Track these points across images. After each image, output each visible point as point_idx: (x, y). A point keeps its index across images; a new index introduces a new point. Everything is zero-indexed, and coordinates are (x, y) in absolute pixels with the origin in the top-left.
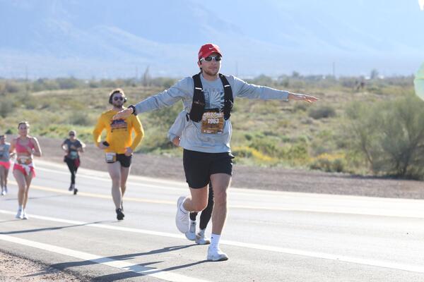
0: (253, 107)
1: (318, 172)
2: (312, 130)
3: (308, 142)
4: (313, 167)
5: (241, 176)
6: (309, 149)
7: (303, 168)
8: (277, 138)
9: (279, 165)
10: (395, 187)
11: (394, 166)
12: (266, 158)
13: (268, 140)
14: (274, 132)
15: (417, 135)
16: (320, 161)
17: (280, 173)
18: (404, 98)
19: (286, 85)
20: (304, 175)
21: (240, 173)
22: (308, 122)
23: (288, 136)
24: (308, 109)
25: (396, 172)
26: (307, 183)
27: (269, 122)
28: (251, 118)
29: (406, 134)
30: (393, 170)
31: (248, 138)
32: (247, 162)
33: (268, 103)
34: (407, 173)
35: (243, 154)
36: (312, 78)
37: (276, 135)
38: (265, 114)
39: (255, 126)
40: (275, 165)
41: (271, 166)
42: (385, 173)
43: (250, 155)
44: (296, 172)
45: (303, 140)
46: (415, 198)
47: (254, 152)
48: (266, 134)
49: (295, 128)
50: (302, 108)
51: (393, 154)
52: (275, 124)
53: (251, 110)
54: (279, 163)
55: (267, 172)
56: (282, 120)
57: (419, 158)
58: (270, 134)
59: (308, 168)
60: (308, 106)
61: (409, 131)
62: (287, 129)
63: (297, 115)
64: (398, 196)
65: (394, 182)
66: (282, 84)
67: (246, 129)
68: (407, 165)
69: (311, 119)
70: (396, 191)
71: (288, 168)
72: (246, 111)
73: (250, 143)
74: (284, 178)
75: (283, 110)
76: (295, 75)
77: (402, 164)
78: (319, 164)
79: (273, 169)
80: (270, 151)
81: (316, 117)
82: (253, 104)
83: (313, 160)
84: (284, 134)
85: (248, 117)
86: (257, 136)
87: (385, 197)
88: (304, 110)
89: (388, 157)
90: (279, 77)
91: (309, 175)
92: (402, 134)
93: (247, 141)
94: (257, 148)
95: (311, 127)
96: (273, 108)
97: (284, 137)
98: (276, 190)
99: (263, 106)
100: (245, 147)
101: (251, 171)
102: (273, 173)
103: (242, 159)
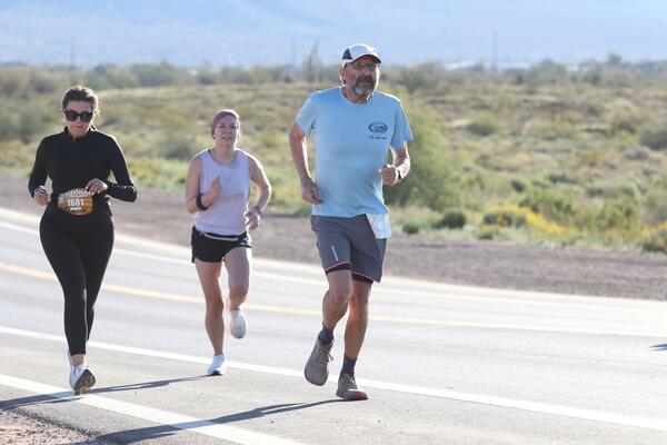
0: (528, 125)
1: (660, 257)
2: (647, 173)
3: (638, 195)
4: (650, 247)
5: (504, 264)
6: (641, 211)
7: (630, 249)
8: (575, 188)
9: (579, 243)
12: (554, 228)
13: (558, 192)
14: (569, 175)
16: (663, 234)
17: (582, 259)
19: (595, 80)
20: (630, 262)
21: (501, 259)
22: (640, 157)
23: (598, 184)
24: (640, 129)
26: (637, 279)
27: (559, 156)
28: (524, 146)
31: (518, 187)
32: (515, 236)
33: (558, 116)
35: (508, 220)
36: (648, 67)
37: (574, 182)
38: (551, 139)
39: (532, 163)
40: (572, 243)
41: (564, 244)
43: (521, 222)
44: (613, 256)
45: (628, 192)
47: (530, 217)
48: (554, 179)
49: (613, 167)
50: (627, 126)
52: (572, 160)
53: (524, 132)
54: (581, 238)
55: (555, 257)
56: (587, 152)
58: (563, 179)
59: (639, 250)
60: (639, 122)
62: (595, 171)
63: (616, 142)
66: (586, 79)
67: (512, 170)
69: (646, 150)
71: (598, 247)
72: (515, 134)
73: (522, 197)
74: (591, 267)
75: (588, 131)
76: (614, 60)
78: (660, 242)
79: (568, 250)
80: (561, 214)
81: (656, 147)
82: (528, 118)
83: (647, 234)
84: (590, 180)
85: (518, 144)
86: (536, 184)
88: (632, 131)
90: (582, 65)
91: (640, 263)
93: (514, 194)
94: (535, 209)
95: (646, 165)
96: (568, 127)
97: (589, 185)
98: (573, 293)
99: (547, 124)
100: (510, 206)
101: (522, 255)
102: (568, 259)
103: (504, 230)
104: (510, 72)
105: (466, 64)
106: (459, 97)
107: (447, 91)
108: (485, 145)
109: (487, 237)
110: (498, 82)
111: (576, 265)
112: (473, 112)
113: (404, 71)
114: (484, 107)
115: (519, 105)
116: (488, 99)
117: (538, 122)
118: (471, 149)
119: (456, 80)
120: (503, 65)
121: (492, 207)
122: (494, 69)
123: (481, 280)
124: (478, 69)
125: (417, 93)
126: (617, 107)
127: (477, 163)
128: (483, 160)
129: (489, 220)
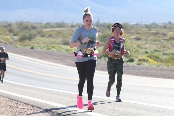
0: (149, 38)
5: (143, 71)
8: (160, 53)
12: (155, 62)
13: (156, 54)
17: (162, 70)
19: (165, 27)
21: (143, 69)
23: (166, 52)
27: (157, 45)
28: (148, 43)
31: (147, 53)
32: (146, 64)
33: (156, 36)
35: (144, 60)
37: (160, 51)
38: (154, 41)
39: (150, 47)
40: (159, 66)
41: (157, 66)
43: (147, 61)
44: (169, 69)
45: (173, 54)
47: (149, 59)
48: (155, 51)
49: (169, 48)
50: (173, 38)
52: (160, 46)
53: (148, 39)
54: (161, 65)
55: (155, 69)
56: (163, 45)
58: (157, 51)
62: (165, 49)
63: (170, 42)
66: (163, 27)
67: (145, 48)
71: (166, 67)
72: (146, 40)
73: (148, 55)
74: (164, 72)
75: (163, 39)
76: (170, 23)
79: (158, 68)
80: (156, 59)
82: (149, 36)
84: (164, 51)
86: (151, 52)
90: (162, 24)
93: (146, 54)
94: (151, 58)
96: (158, 38)
97: (164, 52)
98: (159, 78)
99: (154, 38)
100: (145, 57)
101: (148, 69)
102: (158, 70)
103: (143, 63)
104: (145, 25)
105: (134, 23)
106: (133, 31)
107: (130, 29)
108: (139, 42)
109: (139, 64)
110: (142, 28)
111: (160, 71)
112: (136, 35)
114: (139, 33)
115: (147, 33)
116: (140, 31)
117: (152, 37)
118: (135, 43)
119: (132, 27)
120: (143, 24)
121: (140, 57)
122: (141, 24)
123: (138, 74)
124: (137, 24)
126: (170, 34)
127: (137, 47)
128: (138, 46)
129: (140, 60)
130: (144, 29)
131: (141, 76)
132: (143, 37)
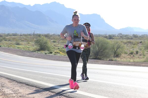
0: (60, 41)
5: (57, 58)
10: (94, 61)
11: (94, 56)
12: (63, 54)
15: (100, 49)
18: (97, 40)
21: (57, 57)
25: (95, 58)
28: (60, 44)
29: (97, 48)
30: (94, 57)
31: (59, 49)
32: (58, 55)
34: (97, 58)
35: (57, 53)
38: (63, 43)
39: (61, 46)
40: (65, 55)
41: (64, 56)
42: (92, 58)
43: (59, 53)
46: (99, 64)
47: (60, 52)
48: (63, 48)
51: (94, 53)
53: (60, 42)
55: (63, 57)
57: (100, 54)
61: (98, 48)
64: (95, 63)
65: (94, 60)
67: (58, 47)
68: (97, 56)
70: (95, 62)
72: (58, 42)
73: (59, 50)
77: (96, 56)
80: (64, 52)
82: (60, 40)
85: (59, 44)
86: (61, 48)
87: (92, 64)
89: (93, 54)
92: (96, 48)
93: (58, 49)
94: (61, 51)
96: (65, 41)
99: (62, 41)
100: (58, 51)
101: (59, 57)
102: (65, 57)
103: (57, 54)
104: (58, 35)
105: (52, 34)
107: (50, 37)
108: (55, 44)
109: (55, 55)
110: (56, 36)
111: (66, 58)
112: (53, 40)
113: (45, 34)
114: (55, 39)
115: (59, 39)
116: (55, 38)
117: (61, 41)
118: (53, 44)
119: (51, 36)
120: (57, 34)
121: (56, 51)
122: (56, 34)
123: (54, 60)
124: (54, 34)
125: (47, 37)
127: (54, 46)
128: (55, 45)
129: (55, 53)
130: (57, 37)
131: (56, 61)
132: (57, 41)
